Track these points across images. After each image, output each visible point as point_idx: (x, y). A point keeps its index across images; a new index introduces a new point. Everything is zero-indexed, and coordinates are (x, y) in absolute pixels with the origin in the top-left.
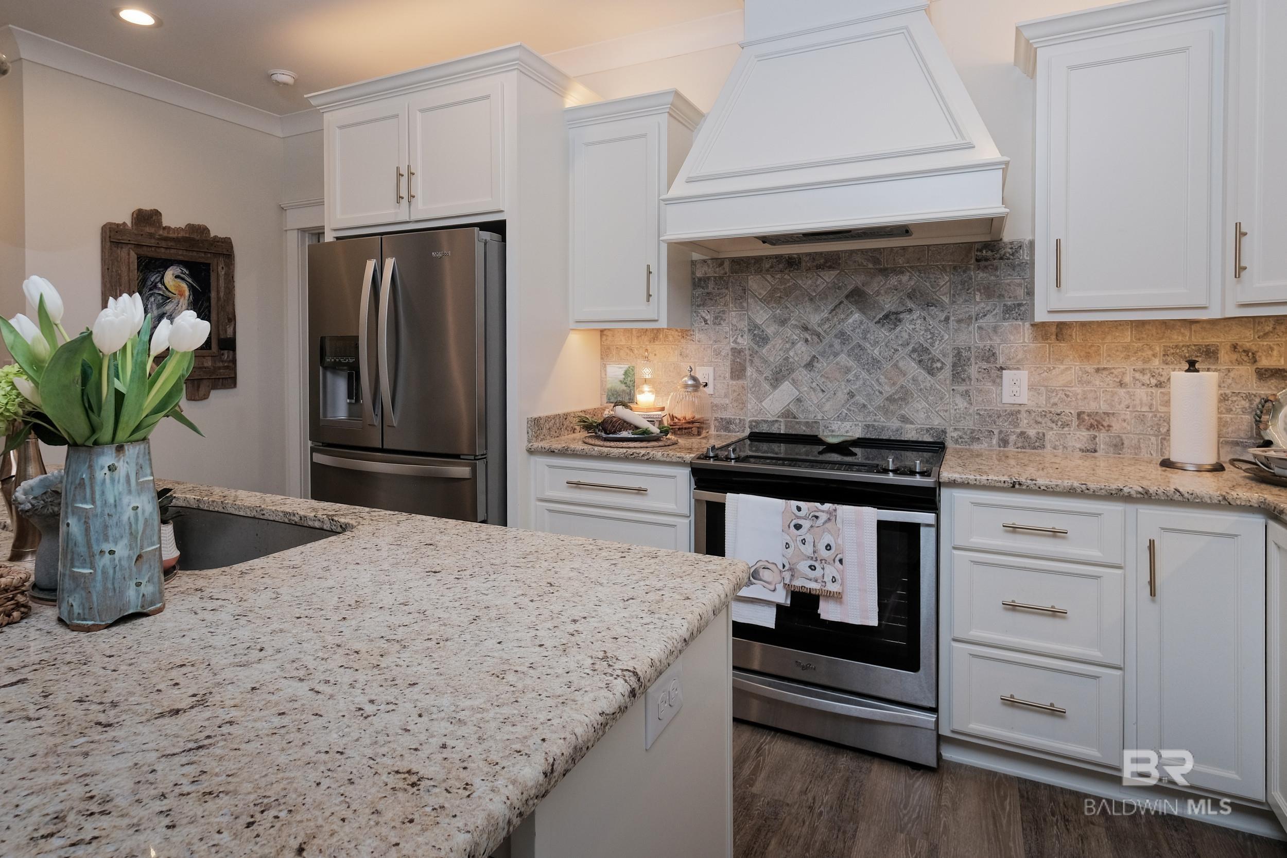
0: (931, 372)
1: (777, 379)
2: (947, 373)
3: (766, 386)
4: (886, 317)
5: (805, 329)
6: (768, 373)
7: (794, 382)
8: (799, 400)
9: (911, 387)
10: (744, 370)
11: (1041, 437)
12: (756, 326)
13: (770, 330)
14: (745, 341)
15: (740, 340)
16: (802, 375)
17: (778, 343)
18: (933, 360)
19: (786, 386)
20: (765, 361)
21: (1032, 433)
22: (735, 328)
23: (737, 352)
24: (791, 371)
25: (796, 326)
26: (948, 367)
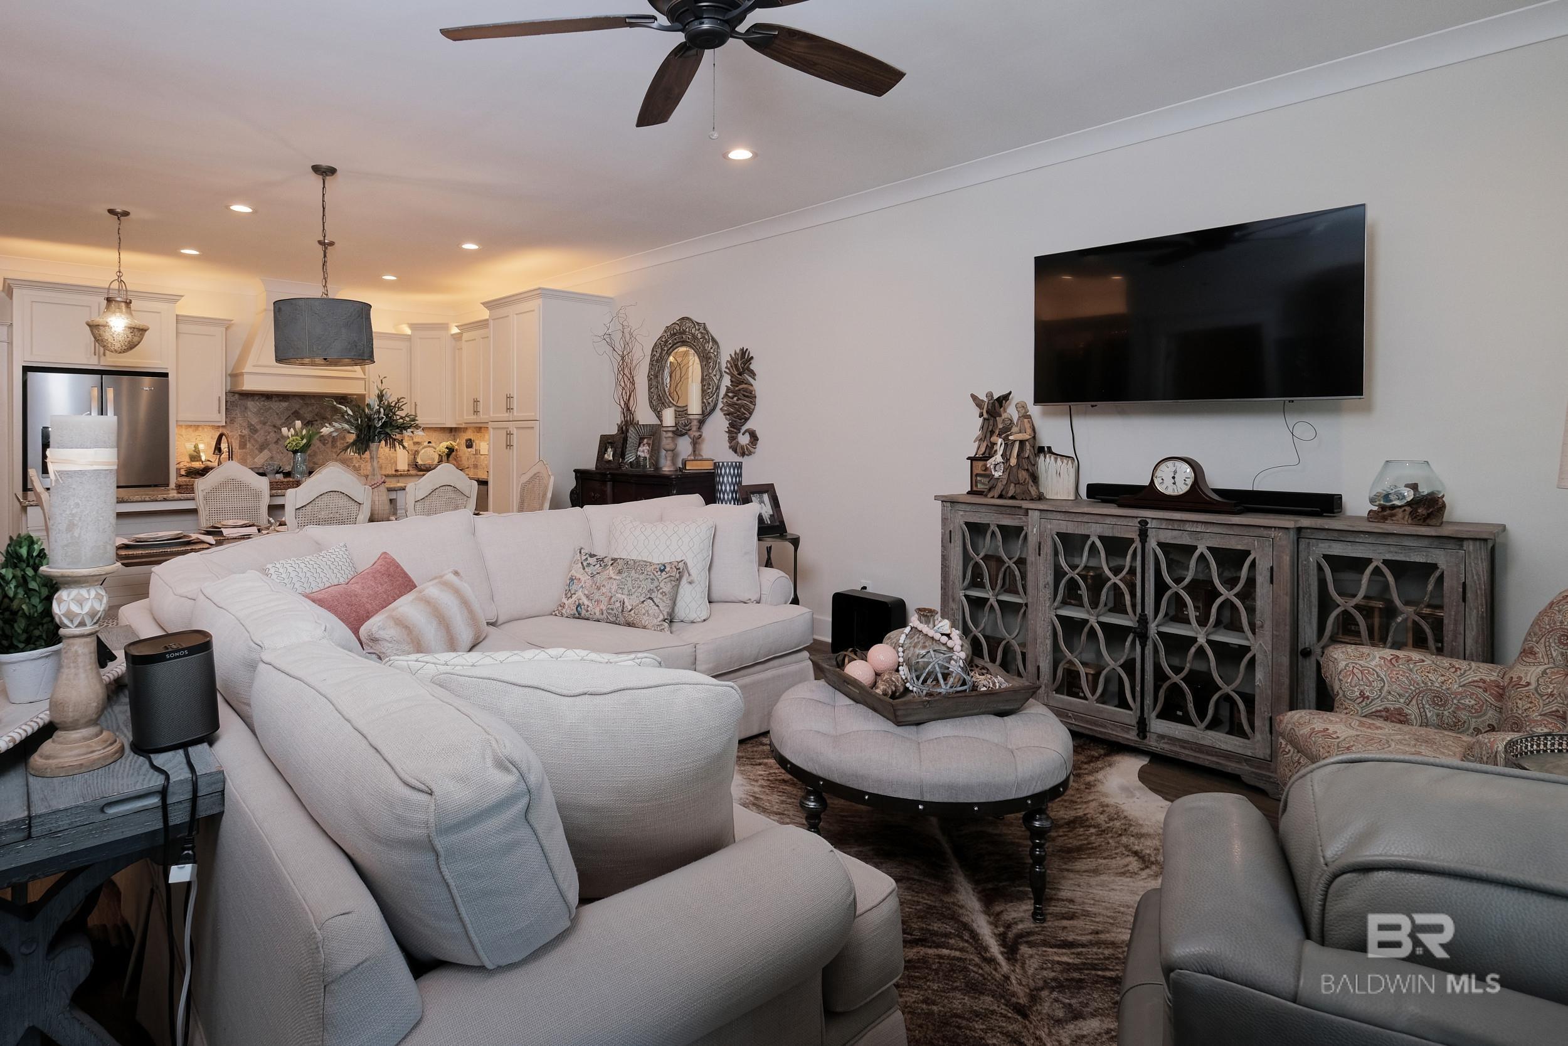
0: (324, 444)
1: (261, 449)
2: (329, 445)
3: (257, 452)
4: (308, 422)
5: (275, 426)
6: (257, 446)
7: (269, 450)
8: (272, 457)
9: (318, 451)
10: (246, 445)
11: (360, 466)
12: (252, 425)
13: (258, 427)
14: (246, 432)
15: (243, 431)
16: (273, 446)
17: (262, 432)
18: (325, 440)
19: (266, 452)
20: (256, 441)
21: (357, 465)
22: (241, 426)
23: (242, 436)
24: (268, 445)
25: (270, 426)
26: (330, 443)
